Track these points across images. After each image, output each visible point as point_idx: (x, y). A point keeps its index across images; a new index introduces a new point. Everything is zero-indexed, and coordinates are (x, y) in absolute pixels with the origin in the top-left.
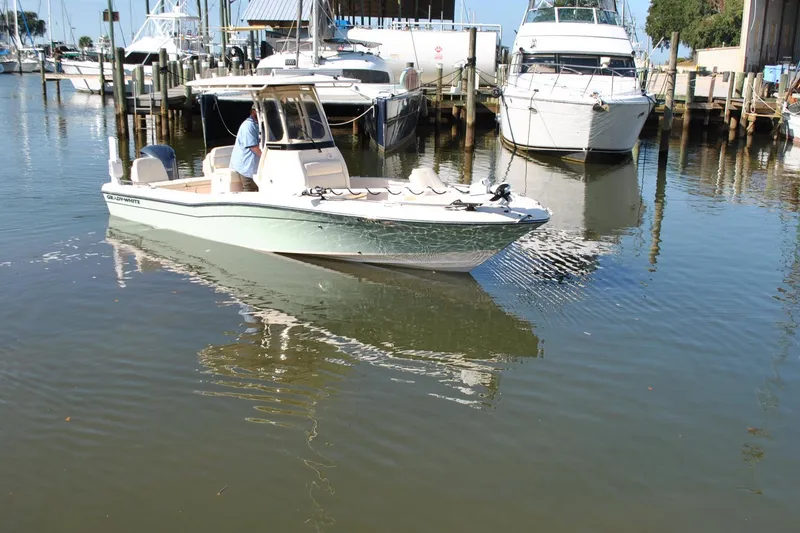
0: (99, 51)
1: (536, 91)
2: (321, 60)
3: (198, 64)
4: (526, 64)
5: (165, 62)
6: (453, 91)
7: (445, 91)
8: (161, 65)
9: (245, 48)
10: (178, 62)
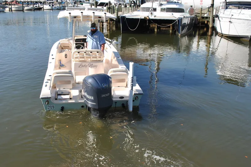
0: (91, 2)
1: (232, 15)
2: (161, 5)
3: (121, 6)
4: (227, 6)
5: (110, 6)
6: (206, 15)
7: (203, 15)
8: (109, 7)
9: (137, 1)
10: (115, 6)
